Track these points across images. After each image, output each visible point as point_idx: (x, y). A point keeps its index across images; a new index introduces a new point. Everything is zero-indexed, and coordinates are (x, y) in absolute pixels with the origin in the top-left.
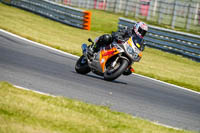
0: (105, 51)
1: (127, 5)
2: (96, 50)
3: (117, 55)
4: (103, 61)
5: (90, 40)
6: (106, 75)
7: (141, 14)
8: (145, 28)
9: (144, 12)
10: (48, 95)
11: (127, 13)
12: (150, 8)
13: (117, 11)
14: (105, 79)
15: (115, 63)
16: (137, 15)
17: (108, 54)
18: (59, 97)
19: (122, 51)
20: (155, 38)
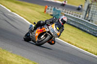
0: (39, 29)
3: (45, 32)
4: (37, 35)
6: (37, 43)
8: (65, 19)
14: (37, 45)
17: (41, 31)
19: (48, 30)
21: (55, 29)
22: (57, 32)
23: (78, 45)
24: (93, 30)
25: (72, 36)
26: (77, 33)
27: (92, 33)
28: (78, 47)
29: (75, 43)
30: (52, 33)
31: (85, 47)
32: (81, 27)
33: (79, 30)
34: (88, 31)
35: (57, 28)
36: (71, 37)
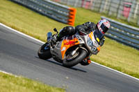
0: (67, 41)
1: (110, 6)
2: (59, 39)
3: (78, 45)
4: (64, 49)
5: (55, 30)
7: (123, 15)
9: (126, 14)
10: (11, 74)
11: (110, 13)
12: (132, 10)
13: (101, 10)
14: (64, 66)
15: (74, 52)
16: (119, 16)
18: (20, 77)
19: (83, 42)
20: (131, 37)
21: (94, 40)
22: (97, 45)
23: (26, 30)
24: (48, 9)
25: (18, 18)
26: (24, 13)
27: (46, 13)
28: (26, 33)
29: (21, 28)
30: (90, 48)
31: (36, 34)
32: (30, 6)
33: (27, 9)
34: (40, 10)
35: (97, 39)
36: (16, 20)
